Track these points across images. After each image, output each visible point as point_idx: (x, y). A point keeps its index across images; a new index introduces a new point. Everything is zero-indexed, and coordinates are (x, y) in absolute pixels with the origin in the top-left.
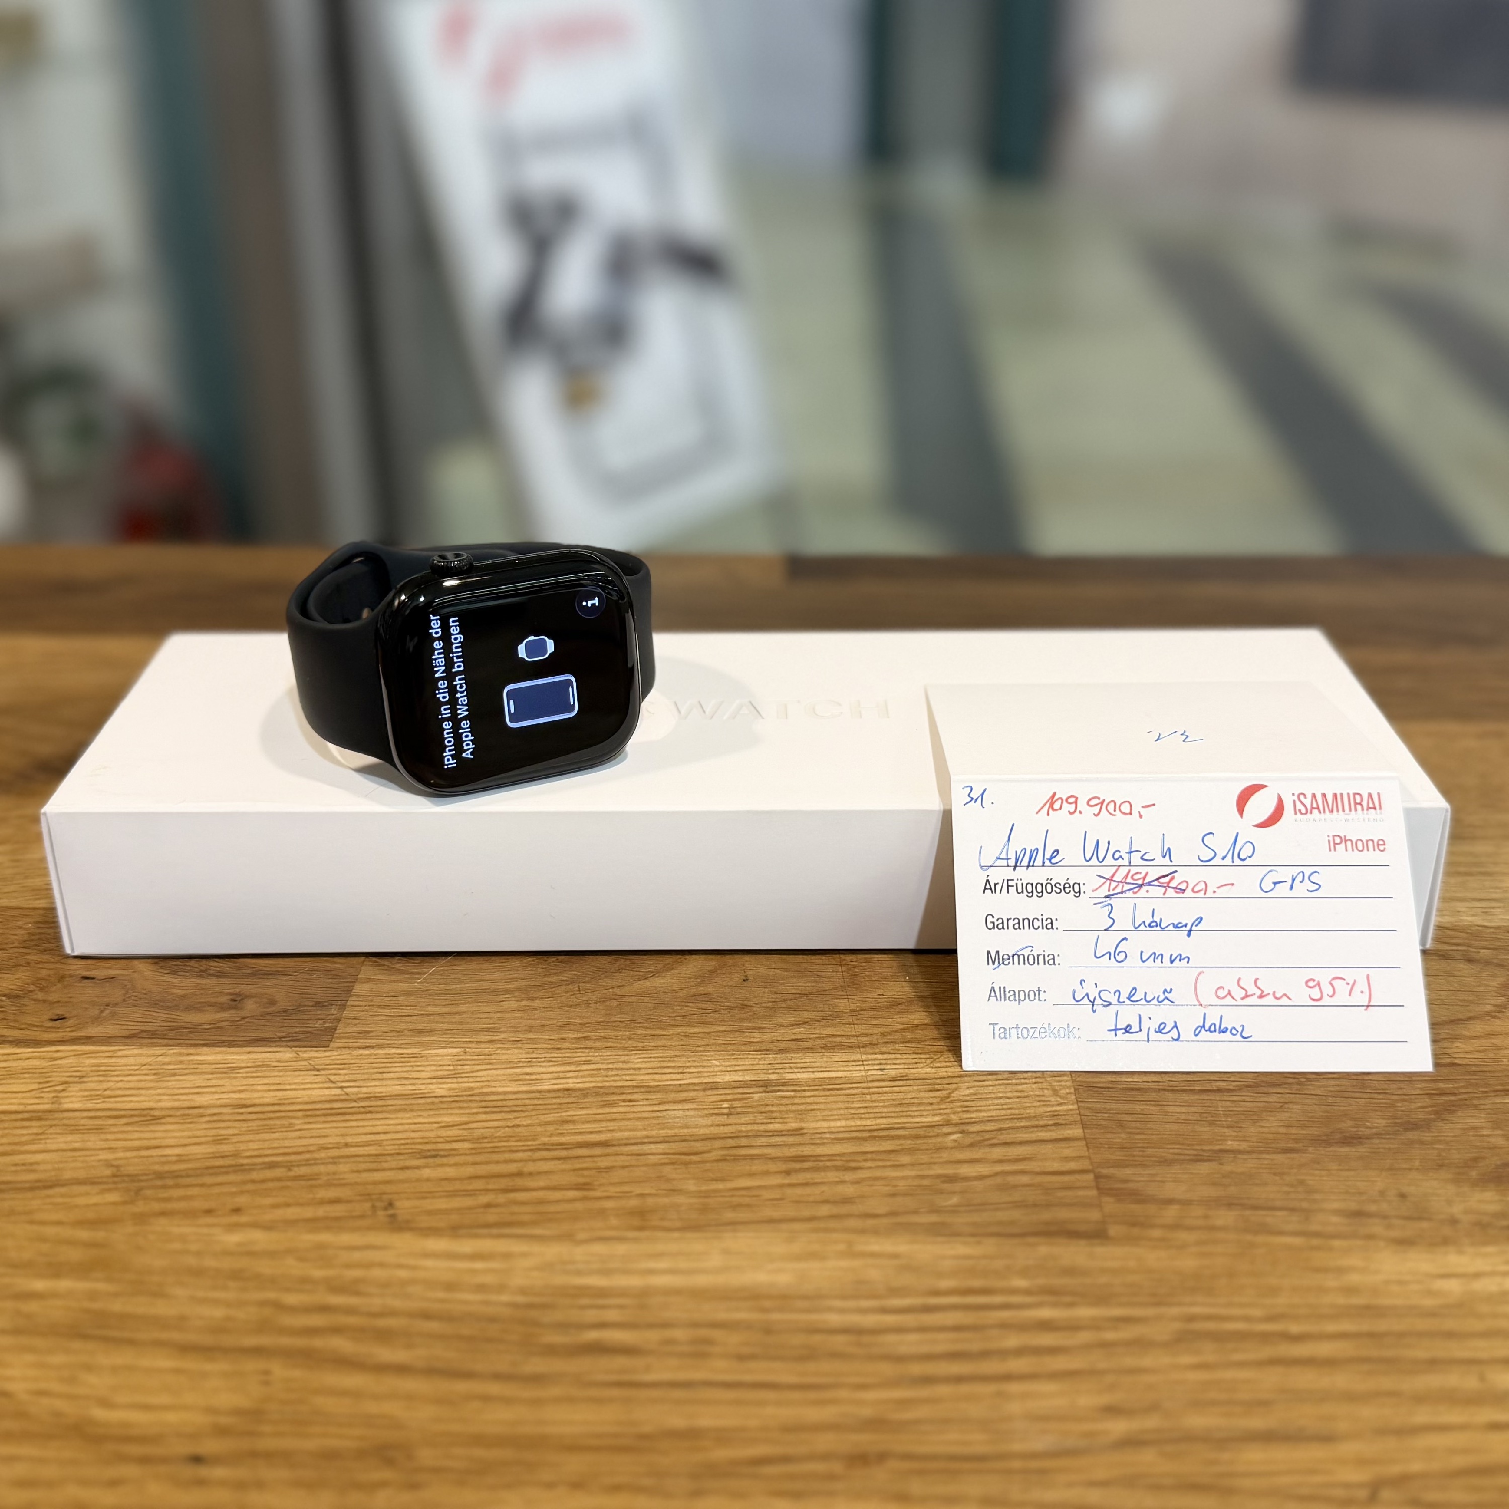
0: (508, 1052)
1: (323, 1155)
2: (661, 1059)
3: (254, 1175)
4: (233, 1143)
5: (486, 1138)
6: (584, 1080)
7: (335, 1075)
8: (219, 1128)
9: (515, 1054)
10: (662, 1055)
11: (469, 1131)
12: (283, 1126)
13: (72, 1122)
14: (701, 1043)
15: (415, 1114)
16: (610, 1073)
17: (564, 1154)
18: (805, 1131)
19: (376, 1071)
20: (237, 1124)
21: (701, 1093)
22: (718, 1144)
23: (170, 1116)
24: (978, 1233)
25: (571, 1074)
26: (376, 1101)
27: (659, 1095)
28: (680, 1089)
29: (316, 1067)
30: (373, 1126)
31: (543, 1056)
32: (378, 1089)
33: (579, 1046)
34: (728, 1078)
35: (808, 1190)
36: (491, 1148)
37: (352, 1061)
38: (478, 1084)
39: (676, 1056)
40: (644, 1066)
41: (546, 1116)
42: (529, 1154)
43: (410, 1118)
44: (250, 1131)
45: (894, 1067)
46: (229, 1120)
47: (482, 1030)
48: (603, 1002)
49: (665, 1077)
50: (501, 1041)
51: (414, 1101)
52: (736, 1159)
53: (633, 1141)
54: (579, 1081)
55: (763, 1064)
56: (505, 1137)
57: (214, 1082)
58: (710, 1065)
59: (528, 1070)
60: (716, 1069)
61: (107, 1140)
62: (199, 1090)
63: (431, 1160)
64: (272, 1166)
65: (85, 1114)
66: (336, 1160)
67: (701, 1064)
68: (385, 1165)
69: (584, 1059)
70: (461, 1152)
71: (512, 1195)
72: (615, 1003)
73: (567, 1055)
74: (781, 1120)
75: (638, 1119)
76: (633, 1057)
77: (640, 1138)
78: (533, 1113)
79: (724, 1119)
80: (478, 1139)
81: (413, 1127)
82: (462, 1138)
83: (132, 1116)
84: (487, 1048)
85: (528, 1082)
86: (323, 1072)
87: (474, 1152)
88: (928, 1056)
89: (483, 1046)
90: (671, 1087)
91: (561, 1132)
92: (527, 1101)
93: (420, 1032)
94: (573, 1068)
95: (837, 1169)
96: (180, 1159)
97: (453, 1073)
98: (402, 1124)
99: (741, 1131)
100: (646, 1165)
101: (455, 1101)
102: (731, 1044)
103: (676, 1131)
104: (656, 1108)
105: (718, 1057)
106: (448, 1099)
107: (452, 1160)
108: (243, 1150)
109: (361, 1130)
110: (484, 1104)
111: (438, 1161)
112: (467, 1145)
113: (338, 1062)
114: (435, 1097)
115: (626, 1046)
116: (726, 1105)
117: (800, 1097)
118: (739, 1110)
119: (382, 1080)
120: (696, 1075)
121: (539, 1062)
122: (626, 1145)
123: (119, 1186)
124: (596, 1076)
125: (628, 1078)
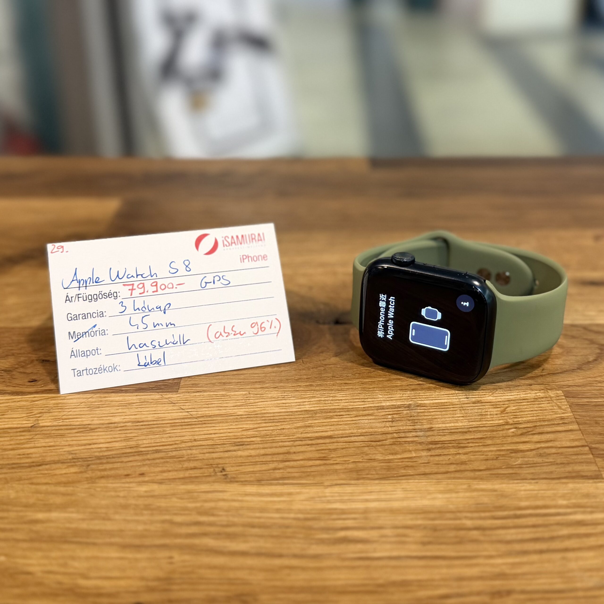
0: (272, 393)
1: (183, 445)
2: (352, 395)
3: (149, 457)
4: (135, 441)
5: (268, 435)
6: (314, 406)
7: (183, 406)
8: (127, 433)
9: (274, 394)
10: (352, 393)
11: (258, 432)
12: (160, 431)
13: (48, 432)
14: (371, 387)
15: (228, 424)
16: (326, 402)
17: (310, 442)
18: (434, 429)
19: (204, 403)
20: (135, 431)
21: (376, 411)
22: (389, 436)
23: (99, 428)
24: (535, 478)
25: (306, 403)
26: (207, 418)
27: (354, 413)
28: (364, 409)
29: (173, 402)
30: (208, 430)
31: (290, 394)
32: (207, 412)
33: (308, 390)
34: (388, 404)
35: (441, 458)
36: (272, 440)
37: (192, 399)
38: (258, 409)
40: (344, 398)
41: (297, 424)
42: (292, 443)
43: (226, 426)
44: (143, 435)
45: (473, 396)
46: (131, 429)
47: (256, 382)
48: (316, 368)
49: (355, 404)
50: (266, 388)
51: (227, 418)
52: (400, 443)
53: (345, 436)
54: (311, 406)
56: (278, 435)
57: (120, 411)
58: (377, 397)
59: (284, 401)
60: (382, 399)
61: (67, 441)
62: (113, 415)
63: (241, 447)
64: (157, 451)
65: (54, 428)
66: (191, 448)
67: (373, 397)
68: (217, 450)
69: (312, 395)
70: (256, 443)
71: (287, 464)
72: (322, 368)
73: (302, 394)
74: (420, 424)
75: (346, 424)
76: (337, 394)
77: (348, 434)
78: (290, 422)
79: (390, 424)
80: (264, 436)
81: (229, 430)
82: (255, 436)
83: (79, 428)
84: (261, 391)
85: (285, 407)
86: (177, 405)
87: (262, 442)
88: (490, 391)
89: (258, 390)
90: (360, 409)
91: (307, 431)
92: (286, 417)
93: (224, 383)
94: (307, 400)
95: (454, 447)
96: (108, 449)
97: (245, 403)
98: (223, 429)
99: (400, 430)
100: (354, 447)
101: (249, 417)
102: (386, 387)
103: (367, 430)
104: (354, 419)
105: (381, 393)
106: (245, 416)
107: (252, 447)
108: (141, 444)
109: (202, 433)
110: (263, 418)
111: (244, 447)
112: (258, 439)
113: (184, 399)
114: (238, 415)
115: (332, 389)
116: (390, 417)
118: (397, 419)
119: (209, 407)
120: (372, 402)
121: (289, 398)
122: (342, 437)
123: (77, 464)
124: (319, 404)
125: (336, 404)
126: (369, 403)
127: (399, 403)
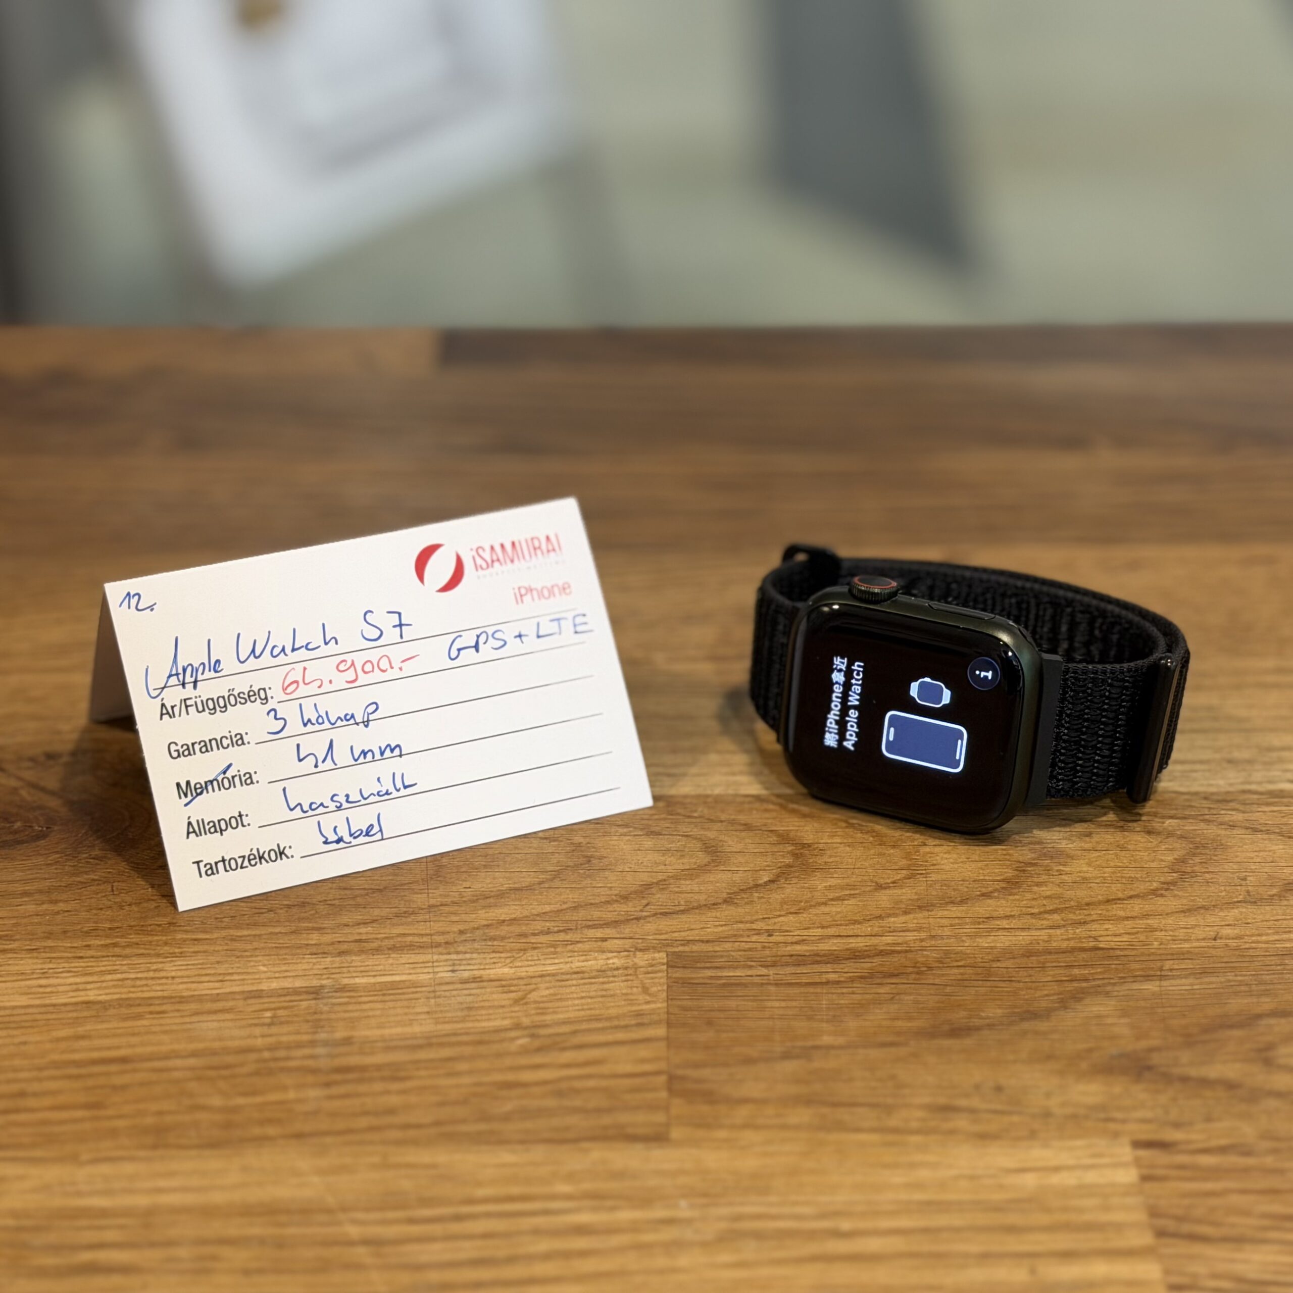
0: (22, 962)
2: (200, 966)
6: (107, 991)
9: (28, 964)
10: (201, 961)
14: (249, 947)
16: (138, 983)
17: (76, 1071)
18: (355, 1040)
21: (242, 1002)
22: (252, 1057)
25: (92, 986)
27: (192, 1006)
28: (217, 998)
31: (62, 965)
33: (105, 954)
34: (274, 985)
35: (347, 1102)
39: (218, 962)
40: (179, 974)
41: (58, 1032)
42: (36, 1072)
45: (468, 968)
48: (140, 903)
49: (202, 986)
50: (14, 950)
52: (270, 1073)
54: (101, 992)
55: (319, 969)
56: (9, 1055)
58: (255, 971)
59: (43, 982)
60: (263, 976)
67: (245, 971)
69: (109, 968)
71: (12, 1117)
72: (152, 905)
73: (90, 964)
74: (330, 1029)
75: (166, 1032)
76: (168, 965)
77: (165, 1052)
78: (44, 1029)
79: (265, 1030)
88: (508, 955)
90: (208, 997)
91: (75, 1048)
92: (39, 1016)
94: (95, 978)
95: (384, 1079)
99: (282, 1042)
100: (168, 1082)
102: (283, 947)
103: (207, 1044)
105: (266, 963)
115: (161, 952)
116: (268, 1014)
117: (355, 1003)
118: (283, 1019)
120: (238, 983)
121: (57, 973)
124: (122, 986)
125: (158, 988)
126: (234, 983)
127: (298, 983)
